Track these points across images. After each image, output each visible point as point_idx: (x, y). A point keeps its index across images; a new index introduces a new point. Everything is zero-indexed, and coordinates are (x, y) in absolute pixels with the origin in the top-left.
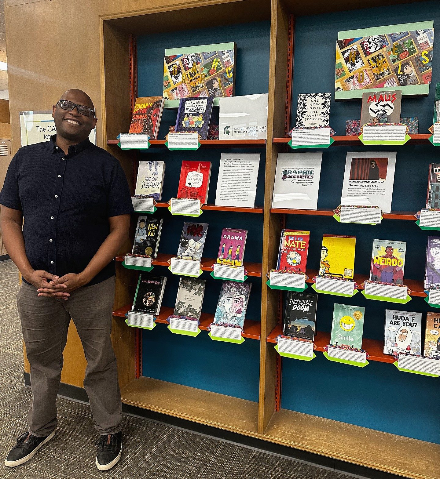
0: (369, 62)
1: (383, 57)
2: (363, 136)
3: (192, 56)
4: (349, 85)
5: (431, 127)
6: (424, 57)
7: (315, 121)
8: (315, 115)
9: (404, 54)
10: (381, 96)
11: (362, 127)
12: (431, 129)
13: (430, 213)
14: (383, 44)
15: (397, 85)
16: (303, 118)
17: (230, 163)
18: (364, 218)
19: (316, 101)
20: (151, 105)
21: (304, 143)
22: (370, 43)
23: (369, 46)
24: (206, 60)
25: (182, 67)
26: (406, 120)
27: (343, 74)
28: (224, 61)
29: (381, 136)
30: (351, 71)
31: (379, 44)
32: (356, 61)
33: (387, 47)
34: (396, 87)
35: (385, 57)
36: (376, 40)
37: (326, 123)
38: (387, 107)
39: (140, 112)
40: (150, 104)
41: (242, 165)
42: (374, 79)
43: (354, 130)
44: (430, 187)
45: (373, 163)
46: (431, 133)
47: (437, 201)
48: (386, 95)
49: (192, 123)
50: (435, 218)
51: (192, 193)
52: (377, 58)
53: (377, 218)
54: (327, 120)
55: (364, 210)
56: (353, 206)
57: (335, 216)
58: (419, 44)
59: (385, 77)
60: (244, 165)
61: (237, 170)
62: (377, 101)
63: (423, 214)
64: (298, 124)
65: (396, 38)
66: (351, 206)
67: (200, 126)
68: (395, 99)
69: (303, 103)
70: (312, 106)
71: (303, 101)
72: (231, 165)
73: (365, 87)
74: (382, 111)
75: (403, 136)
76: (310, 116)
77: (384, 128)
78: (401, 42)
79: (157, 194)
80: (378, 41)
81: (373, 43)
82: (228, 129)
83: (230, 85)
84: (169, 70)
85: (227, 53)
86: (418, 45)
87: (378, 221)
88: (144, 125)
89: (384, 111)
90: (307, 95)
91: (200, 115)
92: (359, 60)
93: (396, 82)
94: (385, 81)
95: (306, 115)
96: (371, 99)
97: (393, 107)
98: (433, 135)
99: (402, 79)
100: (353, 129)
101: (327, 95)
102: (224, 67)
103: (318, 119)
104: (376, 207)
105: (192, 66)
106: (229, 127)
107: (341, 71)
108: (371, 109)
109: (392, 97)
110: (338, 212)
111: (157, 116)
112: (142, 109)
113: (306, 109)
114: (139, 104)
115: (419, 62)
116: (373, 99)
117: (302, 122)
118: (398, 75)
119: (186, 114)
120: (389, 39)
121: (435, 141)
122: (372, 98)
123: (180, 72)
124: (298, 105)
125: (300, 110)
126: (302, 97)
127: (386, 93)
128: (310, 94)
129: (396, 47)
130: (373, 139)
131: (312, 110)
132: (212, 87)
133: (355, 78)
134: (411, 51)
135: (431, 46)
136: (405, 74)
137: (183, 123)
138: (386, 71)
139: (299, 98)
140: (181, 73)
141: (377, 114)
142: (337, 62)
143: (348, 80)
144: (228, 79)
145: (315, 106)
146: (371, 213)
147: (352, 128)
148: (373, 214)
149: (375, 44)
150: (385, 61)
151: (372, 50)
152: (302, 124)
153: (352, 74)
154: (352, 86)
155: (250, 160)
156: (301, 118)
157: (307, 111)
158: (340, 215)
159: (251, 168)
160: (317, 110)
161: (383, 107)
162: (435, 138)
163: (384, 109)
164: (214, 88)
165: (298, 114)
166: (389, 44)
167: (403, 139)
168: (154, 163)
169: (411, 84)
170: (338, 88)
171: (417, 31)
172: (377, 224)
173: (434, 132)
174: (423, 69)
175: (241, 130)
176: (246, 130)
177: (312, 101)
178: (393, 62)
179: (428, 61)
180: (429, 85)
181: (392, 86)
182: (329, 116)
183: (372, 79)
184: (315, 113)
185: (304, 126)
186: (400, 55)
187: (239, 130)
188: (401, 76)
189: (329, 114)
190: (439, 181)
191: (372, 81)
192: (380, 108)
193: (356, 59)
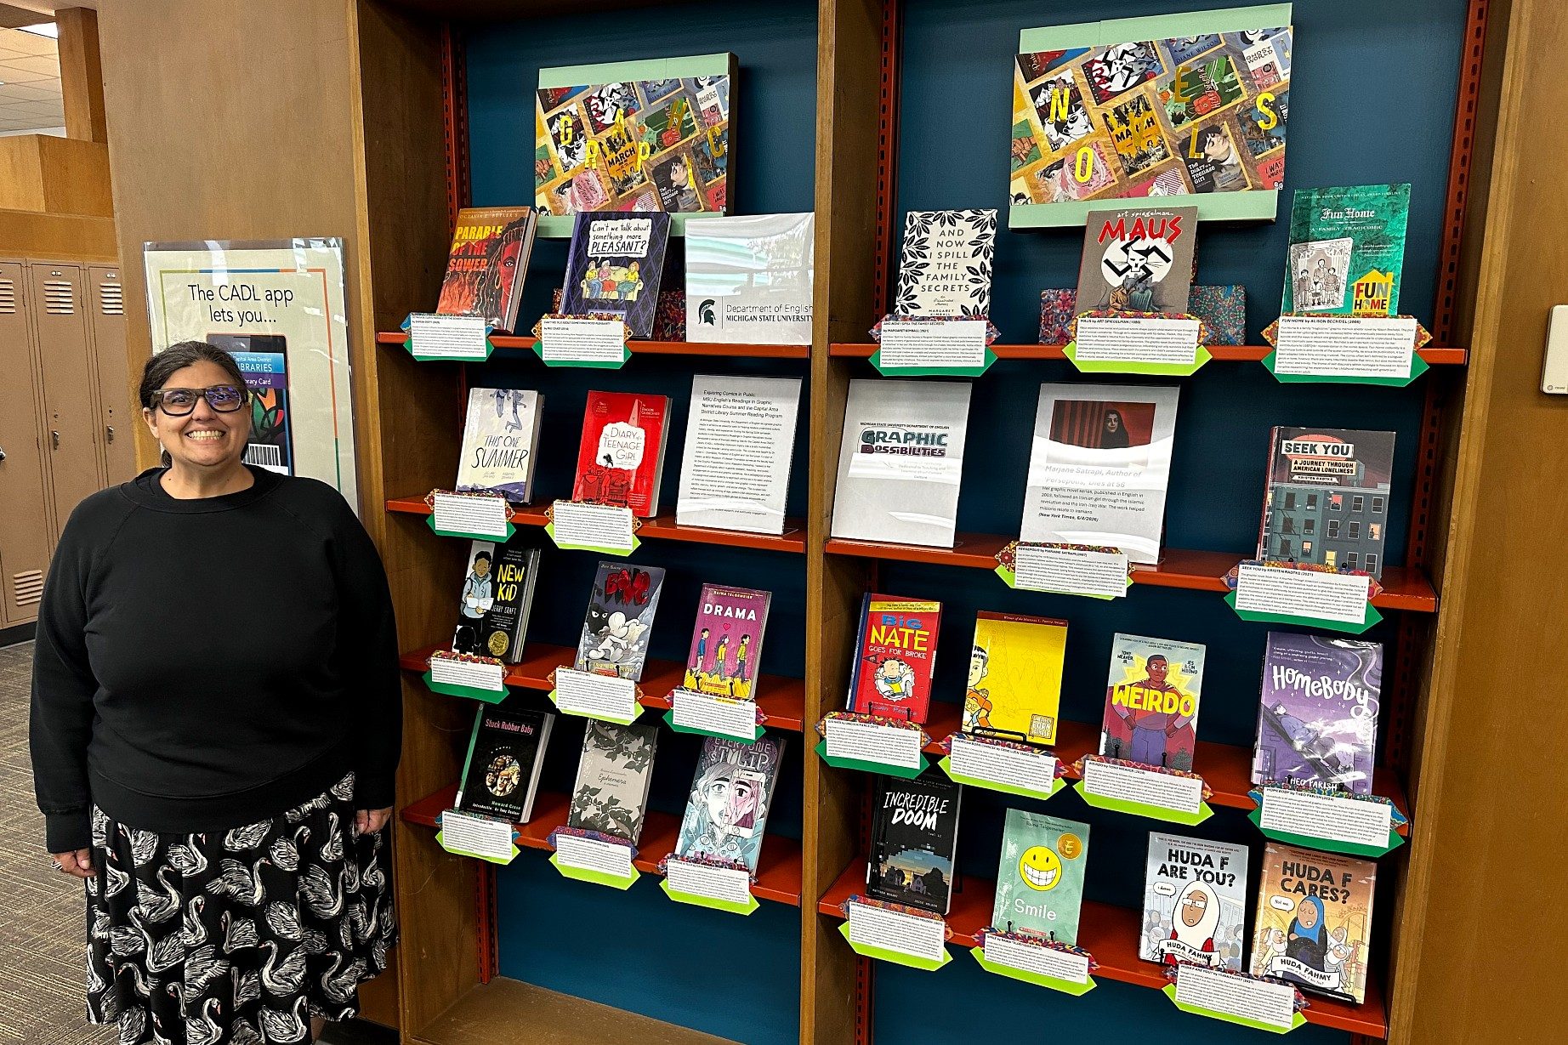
0: (1106, 120)
1: (1147, 108)
2: (1078, 346)
3: (613, 91)
4: (1051, 187)
5: (1271, 326)
6: (1265, 110)
7: (948, 295)
8: (949, 276)
9: (1205, 101)
10: (1139, 224)
11: (1075, 321)
12: (1270, 333)
13: (1267, 573)
14: (1147, 69)
15: (1186, 190)
16: (917, 283)
17: (717, 403)
18: (1081, 578)
19: (956, 233)
20: (499, 231)
21: (914, 362)
22: (1109, 64)
23: (1106, 73)
24: (653, 104)
25: (586, 121)
26: (1209, 292)
27: (1033, 154)
28: (703, 107)
29: (1127, 348)
30: (1055, 146)
31: (1137, 70)
32: (1069, 116)
33: (1157, 77)
34: (1183, 198)
35: (1152, 106)
36: (1126, 56)
37: (981, 302)
38: (1154, 256)
39: (468, 251)
40: (496, 229)
41: (749, 411)
42: (1121, 171)
43: (1063, 318)
44: (1270, 496)
45: (1113, 417)
46: (1270, 345)
47: (1288, 537)
48: (1152, 221)
49: (609, 286)
50: (1279, 588)
51: (613, 484)
52: (1130, 110)
53: (1117, 582)
54: (984, 292)
55: (1081, 558)
56: (1051, 545)
57: (1001, 571)
58: (1251, 70)
59: (1153, 165)
60: (756, 412)
61: (737, 425)
62: (1127, 236)
63: (1245, 577)
64: (901, 300)
65: (1185, 54)
66: (1044, 545)
67: (633, 297)
68: (1178, 232)
69: (917, 239)
70: (944, 249)
71: (919, 234)
72: (722, 410)
73: (1094, 194)
74: (1138, 269)
75: (1190, 350)
76: (935, 277)
77: (1136, 325)
78: (1198, 64)
79: (517, 485)
80: (1133, 59)
81: (1118, 65)
82: (711, 308)
83: (719, 178)
84: (551, 129)
85: (710, 84)
86: (1247, 75)
87: (1119, 589)
88: (478, 290)
89: (1143, 267)
90: (931, 215)
91: (632, 264)
92: (1078, 113)
93: (1183, 182)
94: (1153, 176)
95: (925, 276)
96: (1111, 230)
97: (1170, 256)
98: (1274, 348)
99: (1199, 173)
100: (1059, 314)
101: (989, 215)
102: (702, 124)
103: (957, 288)
104: (1114, 551)
105: (614, 119)
106: (712, 302)
107: (1026, 145)
108: (1107, 262)
109: (1168, 226)
110: (1010, 560)
111: (514, 263)
112: (474, 243)
113: (925, 257)
114: (467, 228)
115: (1249, 124)
116: (1116, 231)
117: (914, 297)
118: (1189, 162)
119: (591, 259)
120: (1164, 55)
121: (1282, 369)
122: (1113, 228)
123: (581, 136)
124: (905, 246)
125: (910, 259)
126: (915, 222)
127: (1152, 214)
128: (939, 212)
129: (1184, 79)
130: (1105, 355)
131: (942, 261)
132: (668, 183)
133: (1066, 166)
134: (1228, 93)
135: (1283, 78)
136: (1210, 160)
137: (584, 285)
138: (1154, 150)
139: (908, 223)
140: (583, 139)
141: (1124, 277)
142: (1018, 117)
143: (1047, 173)
144: (713, 160)
145: (950, 250)
146: (1099, 565)
147: (1058, 311)
148: (1105, 568)
149: (1125, 68)
150: (1151, 118)
151: (1117, 85)
152: (911, 302)
153: (1058, 156)
154: (1059, 189)
155: (772, 396)
156: (911, 283)
157: (928, 264)
158: (1014, 569)
159: (775, 421)
160: (955, 260)
161: (1143, 257)
162: (1281, 361)
163: (1144, 261)
164: (675, 185)
165: (902, 271)
166: (1165, 68)
167: (1191, 358)
168: (510, 395)
169: (1225, 189)
170: (1020, 196)
171: (1243, 34)
172: (1117, 598)
173: (1279, 343)
174: (1259, 146)
175: (744, 314)
176: (758, 314)
177: (943, 233)
178: (1175, 124)
179: (1273, 124)
180: (1276, 192)
181: (1173, 192)
182: (989, 280)
183: (1116, 171)
184: (951, 271)
185: (919, 307)
186: (1195, 103)
187: (741, 314)
188: (1196, 164)
189: (988, 276)
190: (1296, 478)
191: (1114, 177)
192: (1134, 260)
193: (1070, 112)
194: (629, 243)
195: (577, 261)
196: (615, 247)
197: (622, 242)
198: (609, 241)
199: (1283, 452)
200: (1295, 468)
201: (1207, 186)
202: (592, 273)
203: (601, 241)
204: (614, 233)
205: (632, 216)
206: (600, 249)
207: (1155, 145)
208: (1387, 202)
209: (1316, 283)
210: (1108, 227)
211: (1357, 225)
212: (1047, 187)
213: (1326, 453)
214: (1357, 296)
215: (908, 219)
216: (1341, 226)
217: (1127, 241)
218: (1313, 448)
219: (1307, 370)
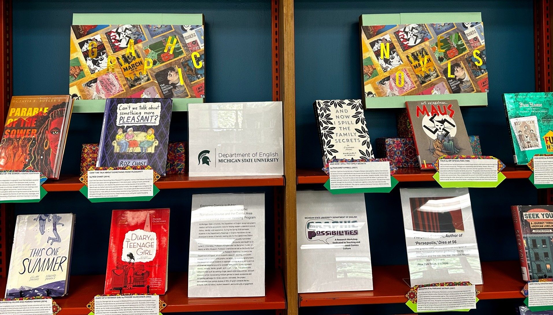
0: (408, 59)
1: (427, 54)
2: (440, 174)
4: (385, 89)
6: (478, 58)
7: (350, 144)
8: (348, 134)
9: (452, 52)
10: (433, 108)
11: (438, 161)
13: (541, 286)
15: (448, 92)
16: (332, 138)
18: (453, 302)
19: (344, 111)
20: (45, 111)
21: (350, 186)
22: (407, 33)
23: (406, 37)
24: (154, 38)
25: (107, 45)
28: (187, 41)
29: (465, 174)
30: (385, 70)
31: (419, 36)
32: (390, 56)
33: (429, 40)
34: (448, 96)
35: (429, 53)
36: (414, 30)
37: (369, 148)
39: (20, 124)
40: (43, 110)
42: (418, 83)
43: (398, 153)
44: (524, 242)
47: (538, 263)
48: (439, 107)
49: (134, 144)
50: (547, 292)
52: (419, 54)
53: (471, 300)
54: (368, 142)
55: (452, 290)
56: (435, 285)
57: (409, 304)
58: (469, 39)
59: (432, 80)
61: (226, 225)
62: (430, 114)
63: (532, 289)
64: (326, 148)
65: (440, 30)
66: (431, 285)
67: (151, 150)
68: (453, 112)
69: (325, 114)
70: (341, 120)
71: (325, 112)
73: (406, 93)
74: (441, 130)
75: (494, 174)
76: (341, 135)
77: (467, 163)
78: (447, 35)
80: (417, 31)
81: (411, 34)
82: (207, 155)
84: (81, 48)
85: (191, 29)
86: (468, 42)
87: (472, 305)
88: (30, 151)
89: (444, 130)
90: (328, 102)
91: (149, 130)
92: (395, 55)
93: (447, 88)
94: (433, 85)
95: (335, 134)
96: (421, 111)
98: (533, 172)
99: (454, 85)
101: (358, 102)
102: (187, 50)
104: (468, 284)
105: (127, 45)
106: (208, 152)
109: (448, 109)
110: (413, 297)
111: (59, 132)
112: (25, 119)
113: (332, 124)
114: (19, 109)
115: (471, 63)
116: (424, 111)
117: (333, 146)
118: (448, 79)
119: (119, 127)
120: (431, 31)
121: (537, 182)
123: (103, 54)
124: (320, 118)
125: (324, 125)
126: (322, 106)
127: (437, 103)
128: (332, 101)
129: (441, 42)
130: (454, 179)
131: (342, 126)
132: (167, 82)
133: (391, 79)
134: (460, 49)
135: (482, 44)
136: (457, 78)
137: (115, 144)
138: (432, 73)
139: (318, 106)
140: (105, 55)
141: (436, 134)
142: (365, 56)
145: (344, 120)
146: (461, 293)
148: (465, 294)
149: (414, 35)
150: (429, 59)
152: (332, 149)
153: (387, 74)
156: (329, 139)
157: (335, 128)
158: (416, 301)
159: (250, 220)
160: (347, 126)
162: (536, 178)
163: (443, 126)
164: (170, 83)
165: (322, 132)
167: (495, 178)
169: (465, 92)
170: (370, 93)
171: (463, 24)
172: (471, 310)
173: (535, 169)
174: (477, 73)
175: (232, 158)
176: (241, 158)
177: (337, 111)
178: (440, 61)
179: (481, 63)
180: (486, 93)
181: (442, 93)
182: (369, 136)
183: (416, 82)
184: (347, 131)
185: (337, 152)
186: (448, 52)
187: (229, 158)
188: (452, 80)
189: (367, 133)
190: (534, 231)
191: (415, 85)
192: (438, 126)
193: (390, 54)
194: (146, 117)
195: (108, 128)
196: (136, 120)
197: (141, 116)
198: (132, 116)
199: (525, 219)
200: (532, 227)
201: (457, 90)
202: (120, 136)
203: (126, 116)
204: (134, 111)
205: (146, 100)
206: (125, 120)
207: (432, 71)
208: (546, 100)
209: (527, 137)
210: (418, 109)
211: (536, 110)
212: (382, 89)
213: (544, 217)
214: (547, 143)
215: (317, 104)
216: (530, 110)
217: (431, 116)
218: (537, 215)
219: (548, 182)
